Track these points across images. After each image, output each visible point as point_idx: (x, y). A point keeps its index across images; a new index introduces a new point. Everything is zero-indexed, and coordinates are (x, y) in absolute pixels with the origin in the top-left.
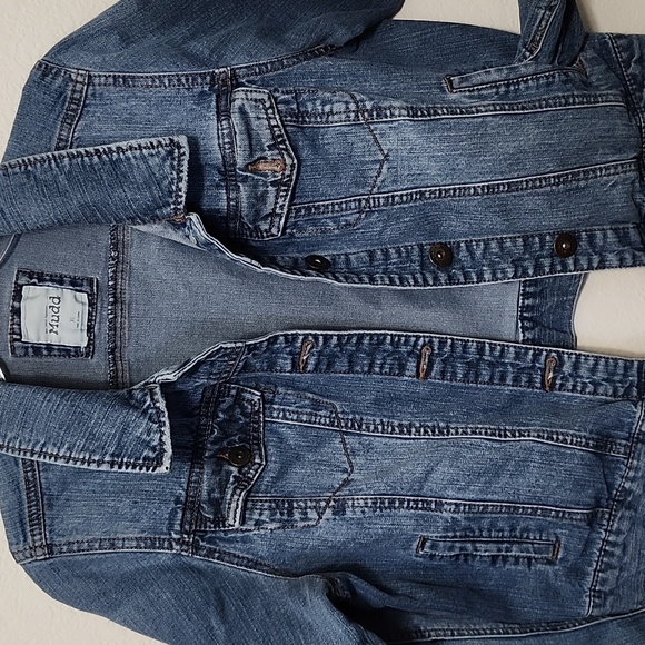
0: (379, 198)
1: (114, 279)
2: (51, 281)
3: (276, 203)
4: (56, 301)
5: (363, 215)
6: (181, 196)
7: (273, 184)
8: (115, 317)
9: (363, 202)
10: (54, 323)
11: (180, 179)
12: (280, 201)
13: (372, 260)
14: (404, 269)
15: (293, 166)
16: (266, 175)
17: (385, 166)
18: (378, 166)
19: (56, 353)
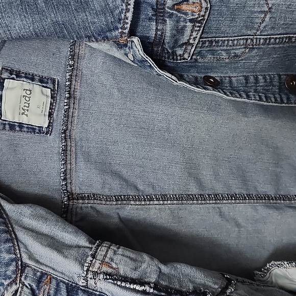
0: (260, 39)
1: (70, 80)
2: (26, 77)
3: (191, 35)
4: (28, 92)
5: (247, 50)
6: (127, 23)
7: (191, 21)
8: (69, 108)
9: (249, 41)
10: (26, 108)
11: (128, 10)
12: (194, 34)
13: (247, 83)
14: (267, 90)
15: (206, 8)
16: (186, 14)
17: (268, 16)
18: (263, 16)
19: (25, 129)
